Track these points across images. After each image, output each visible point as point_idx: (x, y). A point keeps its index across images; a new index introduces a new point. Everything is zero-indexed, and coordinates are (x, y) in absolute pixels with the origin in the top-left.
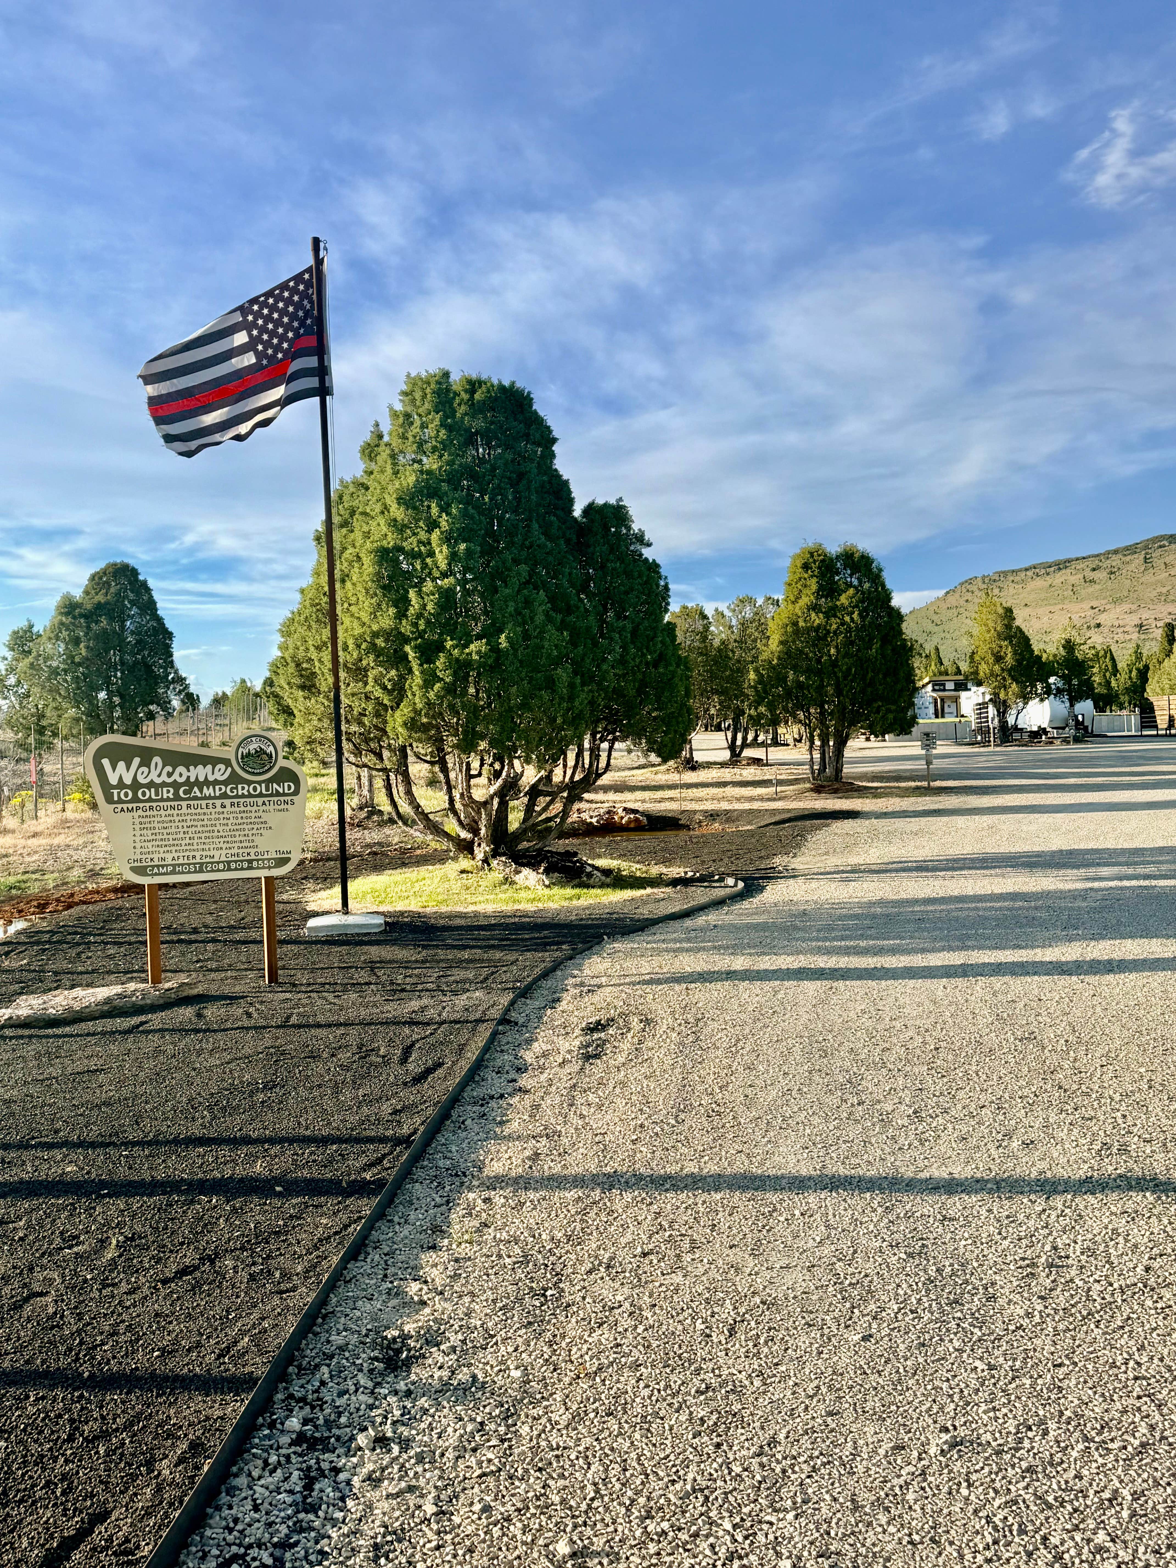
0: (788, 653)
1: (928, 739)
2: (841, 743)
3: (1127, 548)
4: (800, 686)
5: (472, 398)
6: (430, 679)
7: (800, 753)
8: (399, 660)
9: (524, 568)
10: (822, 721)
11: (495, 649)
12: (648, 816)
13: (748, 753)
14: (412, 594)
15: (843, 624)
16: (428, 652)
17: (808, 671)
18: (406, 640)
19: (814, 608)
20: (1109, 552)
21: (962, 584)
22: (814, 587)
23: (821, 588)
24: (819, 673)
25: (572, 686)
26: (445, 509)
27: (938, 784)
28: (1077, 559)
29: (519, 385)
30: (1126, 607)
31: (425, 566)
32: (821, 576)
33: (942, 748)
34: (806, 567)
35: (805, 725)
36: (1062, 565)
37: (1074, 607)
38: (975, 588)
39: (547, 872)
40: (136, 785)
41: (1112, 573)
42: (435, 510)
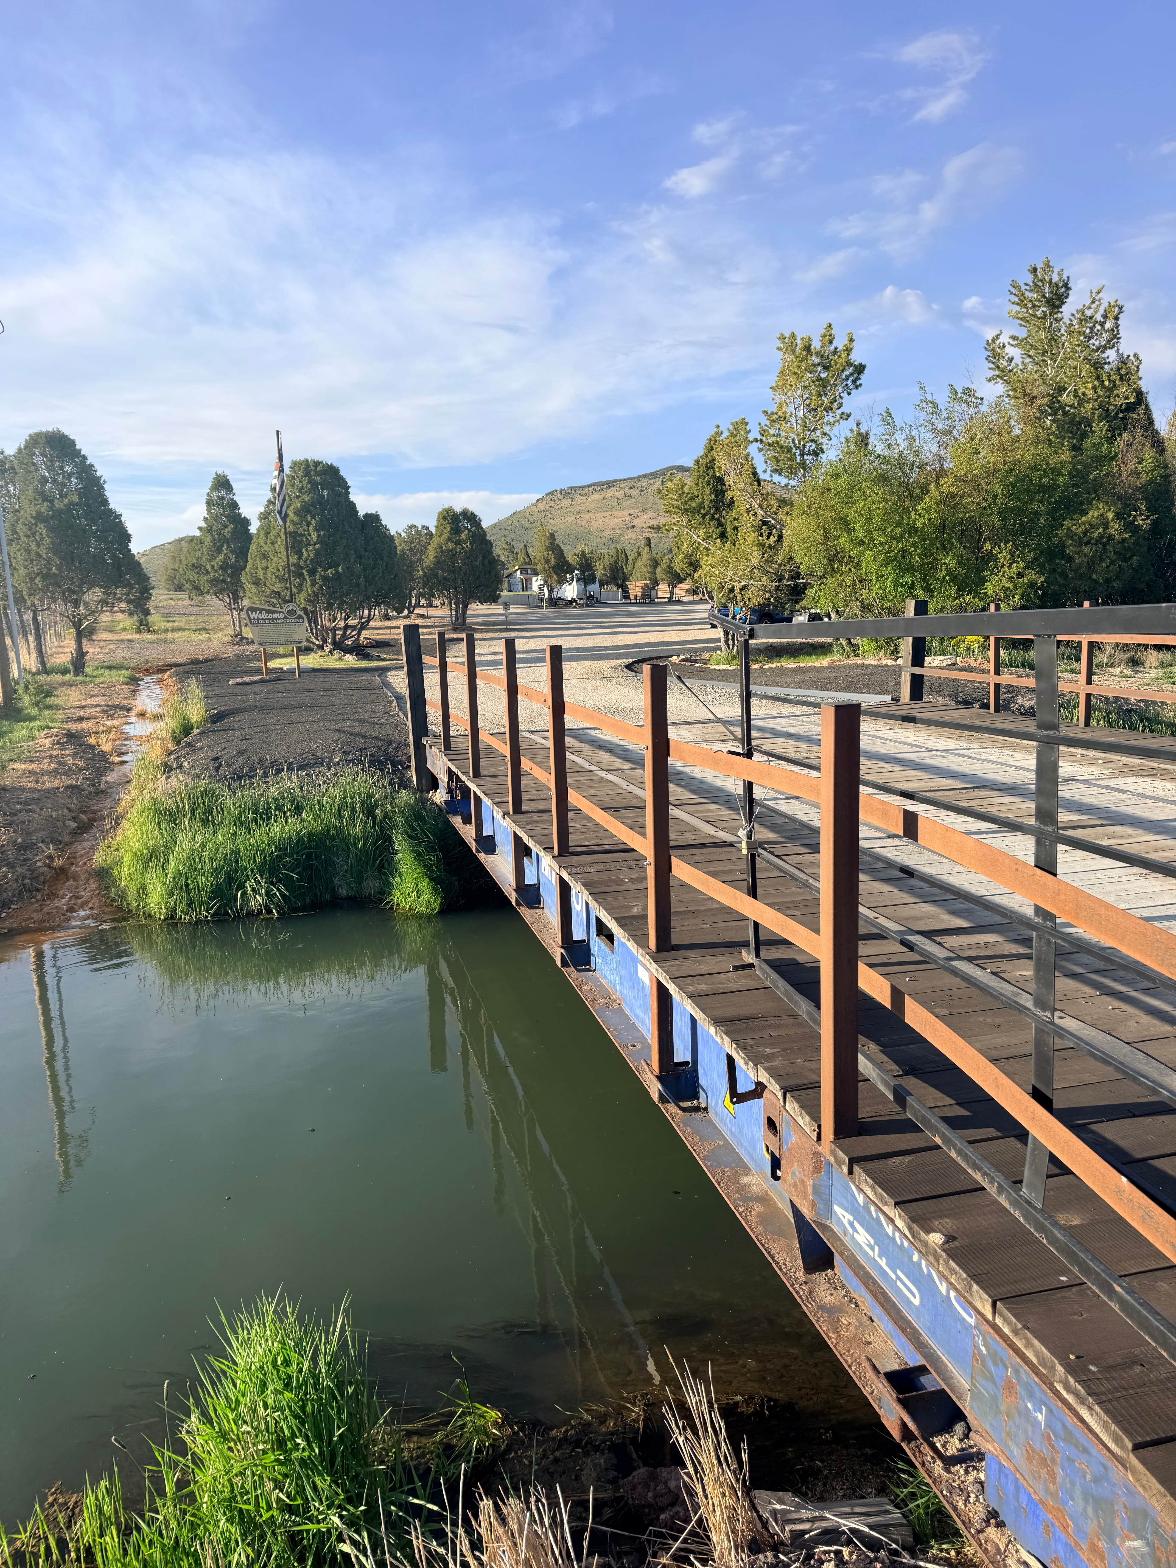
0: (438, 562)
1: (506, 606)
2: (466, 607)
3: (651, 474)
4: (445, 578)
5: (316, 469)
6: (313, 583)
7: (445, 611)
8: (300, 575)
9: (345, 541)
10: (456, 596)
11: (337, 572)
12: (376, 641)
13: (417, 611)
14: (304, 550)
15: (463, 548)
16: (312, 572)
17: (449, 571)
18: (303, 568)
19: (450, 539)
20: (640, 476)
21: (547, 495)
22: (449, 529)
23: (452, 529)
24: (453, 572)
25: (366, 586)
26: (313, 517)
27: (512, 627)
28: (620, 480)
29: (334, 465)
30: (651, 514)
31: (307, 539)
32: (453, 523)
33: (513, 609)
34: (444, 518)
35: (447, 598)
36: (611, 484)
37: (619, 514)
38: (556, 498)
39: (356, 655)
40: (258, 619)
41: (642, 491)
42: (309, 518)
